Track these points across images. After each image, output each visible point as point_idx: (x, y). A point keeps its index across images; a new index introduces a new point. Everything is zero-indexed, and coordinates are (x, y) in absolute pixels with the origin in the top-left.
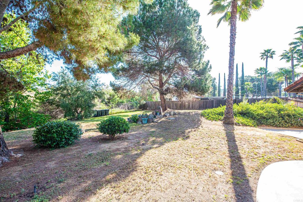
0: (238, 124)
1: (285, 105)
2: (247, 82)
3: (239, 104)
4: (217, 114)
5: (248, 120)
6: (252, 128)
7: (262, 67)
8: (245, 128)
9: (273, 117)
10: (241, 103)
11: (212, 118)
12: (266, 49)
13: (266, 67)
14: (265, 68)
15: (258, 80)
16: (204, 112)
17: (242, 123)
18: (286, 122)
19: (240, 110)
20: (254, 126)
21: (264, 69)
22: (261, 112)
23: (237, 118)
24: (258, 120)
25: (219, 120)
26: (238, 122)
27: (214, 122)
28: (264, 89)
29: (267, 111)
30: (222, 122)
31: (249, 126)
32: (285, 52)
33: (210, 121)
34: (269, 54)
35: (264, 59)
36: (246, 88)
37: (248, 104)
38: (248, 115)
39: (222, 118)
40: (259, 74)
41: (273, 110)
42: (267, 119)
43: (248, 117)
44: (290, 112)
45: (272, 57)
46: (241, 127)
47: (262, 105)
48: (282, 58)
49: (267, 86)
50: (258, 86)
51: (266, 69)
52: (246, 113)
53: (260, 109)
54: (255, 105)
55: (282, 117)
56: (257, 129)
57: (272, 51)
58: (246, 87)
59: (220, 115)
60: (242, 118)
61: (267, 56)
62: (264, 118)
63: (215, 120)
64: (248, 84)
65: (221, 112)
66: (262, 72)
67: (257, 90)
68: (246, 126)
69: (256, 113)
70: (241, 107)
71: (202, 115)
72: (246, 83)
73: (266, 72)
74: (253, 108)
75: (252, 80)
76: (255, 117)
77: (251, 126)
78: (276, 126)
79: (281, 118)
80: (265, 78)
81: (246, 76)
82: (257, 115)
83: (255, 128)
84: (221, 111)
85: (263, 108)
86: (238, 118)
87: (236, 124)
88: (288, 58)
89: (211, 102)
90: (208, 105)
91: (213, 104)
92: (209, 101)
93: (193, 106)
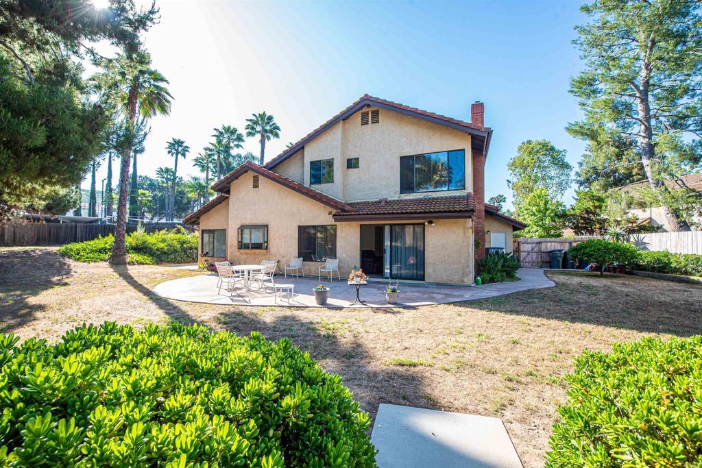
0: (132, 263)
1: (189, 236)
2: (143, 188)
3: (131, 234)
4: (96, 251)
5: (145, 257)
6: (150, 266)
7: (169, 167)
8: (141, 267)
9: (175, 251)
10: (135, 233)
11: (87, 258)
12: (177, 138)
13: (176, 169)
14: (173, 170)
15: (161, 189)
16: (67, 248)
17: (137, 262)
18: (188, 256)
19: (134, 244)
20: (153, 264)
21: (172, 172)
22: (161, 245)
23: (129, 255)
24: (158, 256)
25: (102, 260)
26: (132, 260)
27: (92, 264)
28: (170, 206)
29: (169, 245)
30: (108, 263)
31: (146, 264)
32: (200, 156)
33: (86, 264)
34: (180, 149)
35: (172, 155)
36: (141, 202)
37: (145, 234)
38: (145, 250)
39: (107, 257)
40: (164, 180)
41: (175, 243)
42: (168, 255)
43: (145, 253)
44: (193, 245)
45: (184, 155)
46: (137, 267)
47: (163, 237)
48: (196, 164)
49: (176, 202)
50: (162, 199)
51: (174, 173)
52: (142, 248)
53: (161, 242)
54: (154, 236)
55: (185, 251)
56: (156, 267)
57: (184, 145)
58: (140, 198)
59: (101, 252)
60: (136, 255)
61: (177, 150)
62: (165, 253)
63: (95, 262)
64: (144, 194)
65: (103, 248)
66: (169, 177)
67: (159, 207)
68: (143, 264)
69: (156, 248)
70: (135, 240)
71: (64, 254)
72: (140, 191)
73: (175, 178)
74: (153, 240)
75: (152, 186)
76: (154, 253)
77: (149, 264)
78: (178, 262)
79: (183, 253)
80: (173, 187)
81: (141, 176)
82: (157, 250)
83: (153, 266)
84: (103, 246)
85: (164, 241)
86: (132, 255)
87: (129, 264)
88: (203, 167)
89: (71, 229)
90: (62, 234)
91: (76, 234)
92: (67, 227)
93: (14, 238)
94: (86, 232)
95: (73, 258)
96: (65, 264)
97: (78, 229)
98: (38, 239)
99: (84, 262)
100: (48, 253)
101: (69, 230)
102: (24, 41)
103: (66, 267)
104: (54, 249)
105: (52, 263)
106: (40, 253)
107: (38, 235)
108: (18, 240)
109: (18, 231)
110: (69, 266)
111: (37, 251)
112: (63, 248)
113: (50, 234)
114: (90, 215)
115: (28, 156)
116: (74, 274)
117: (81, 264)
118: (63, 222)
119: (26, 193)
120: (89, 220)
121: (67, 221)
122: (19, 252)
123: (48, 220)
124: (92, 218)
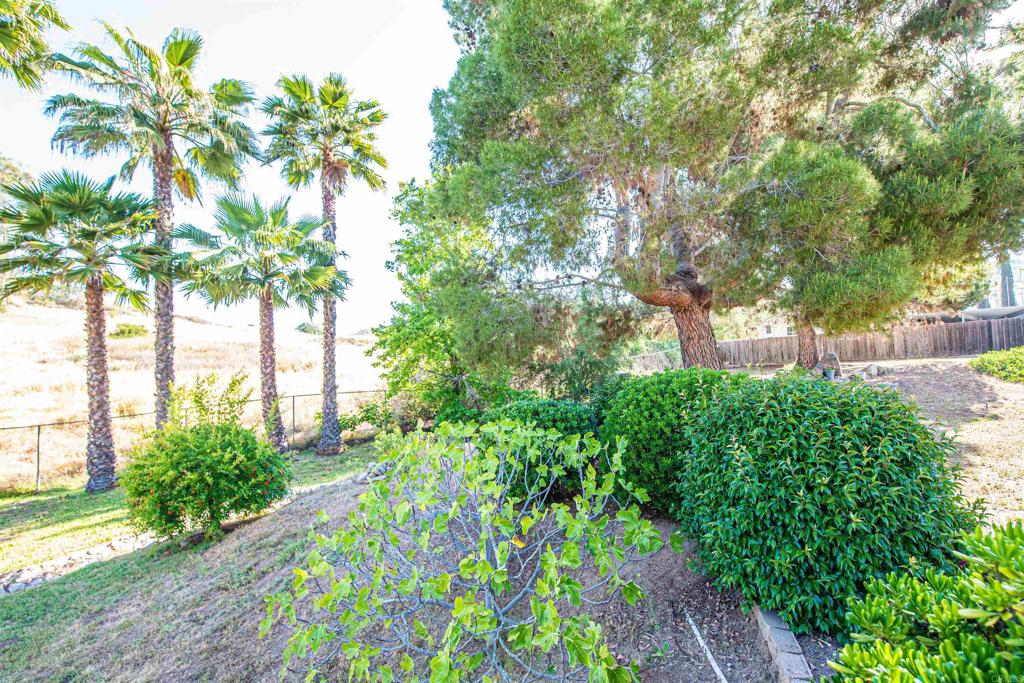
16: (983, 360)
33: (1020, 385)
71: (979, 370)
89: (982, 328)
90: (969, 339)
91: (990, 337)
92: (974, 327)
93: (906, 348)
94: (1008, 332)
95: (995, 375)
96: (985, 385)
97: (994, 329)
98: (936, 348)
99: (1016, 382)
100: (955, 368)
101: (979, 330)
102: (914, 78)
103: (987, 389)
104: (963, 361)
105: (964, 383)
106: (944, 368)
107: (935, 341)
108: (910, 350)
109: (908, 338)
110: (991, 388)
111: (939, 365)
112: (976, 359)
113: (950, 340)
114: (1005, 303)
115: (952, 227)
116: (1003, 401)
117: (1012, 385)
118: (966, 320)
119: (938, 282)
120: (1005, 313)
121: (971, 317)
122: (917, 367)
123: (945, 319)
124: (1010, 309)
